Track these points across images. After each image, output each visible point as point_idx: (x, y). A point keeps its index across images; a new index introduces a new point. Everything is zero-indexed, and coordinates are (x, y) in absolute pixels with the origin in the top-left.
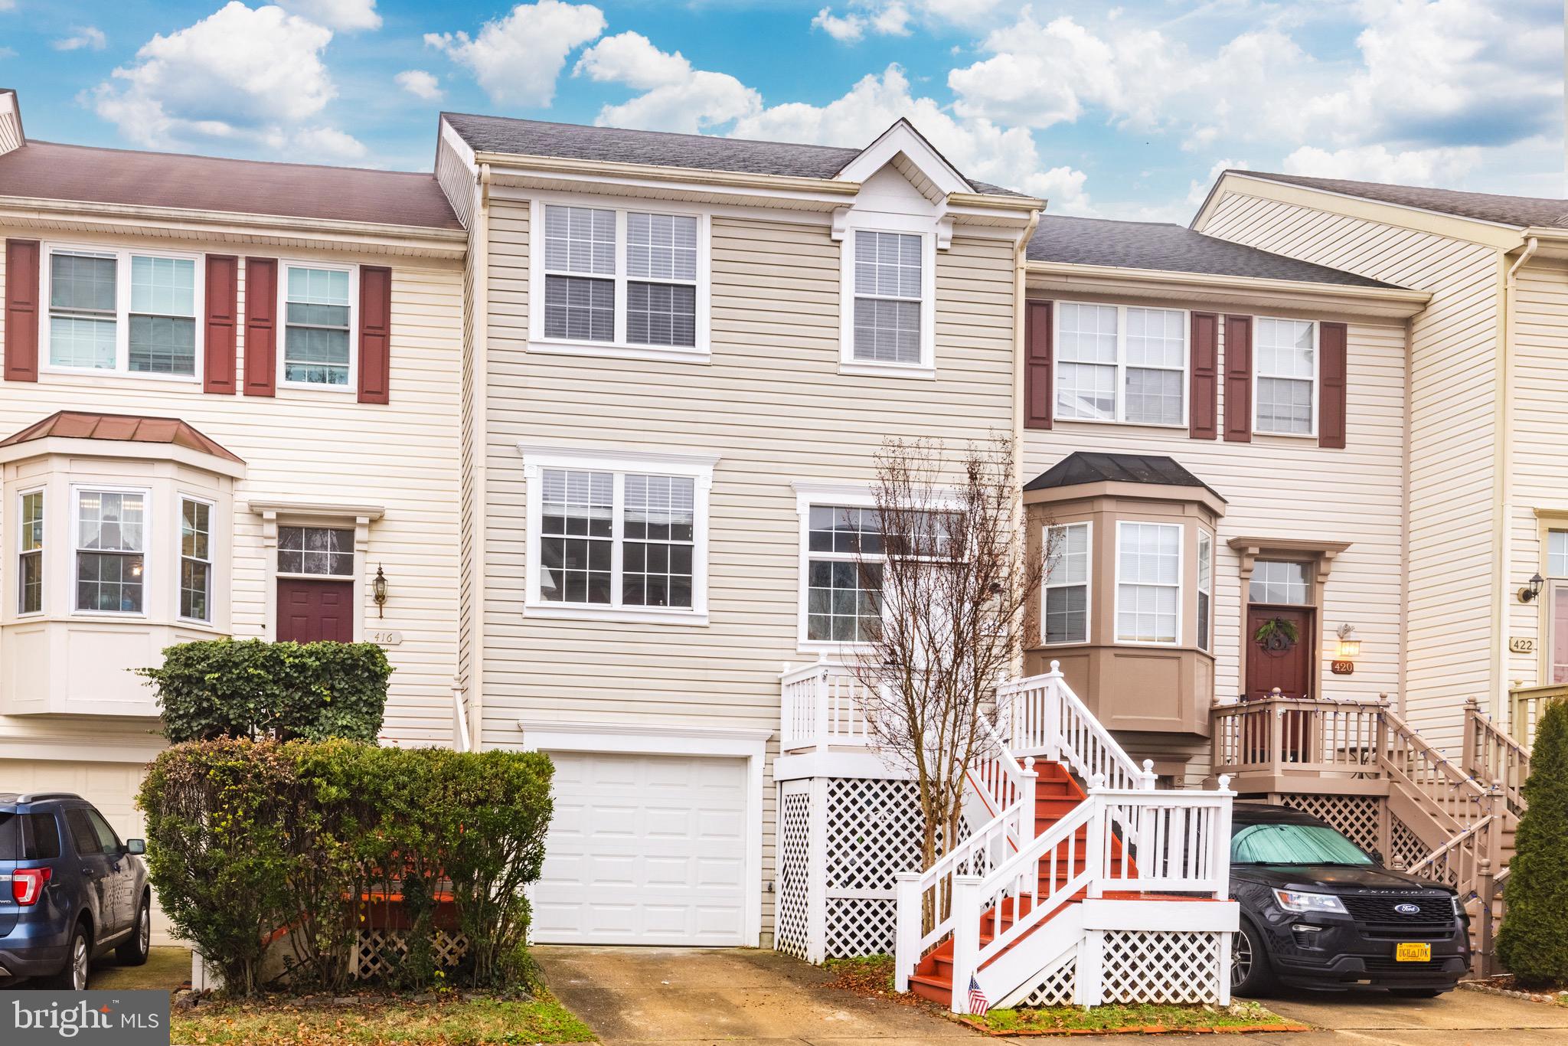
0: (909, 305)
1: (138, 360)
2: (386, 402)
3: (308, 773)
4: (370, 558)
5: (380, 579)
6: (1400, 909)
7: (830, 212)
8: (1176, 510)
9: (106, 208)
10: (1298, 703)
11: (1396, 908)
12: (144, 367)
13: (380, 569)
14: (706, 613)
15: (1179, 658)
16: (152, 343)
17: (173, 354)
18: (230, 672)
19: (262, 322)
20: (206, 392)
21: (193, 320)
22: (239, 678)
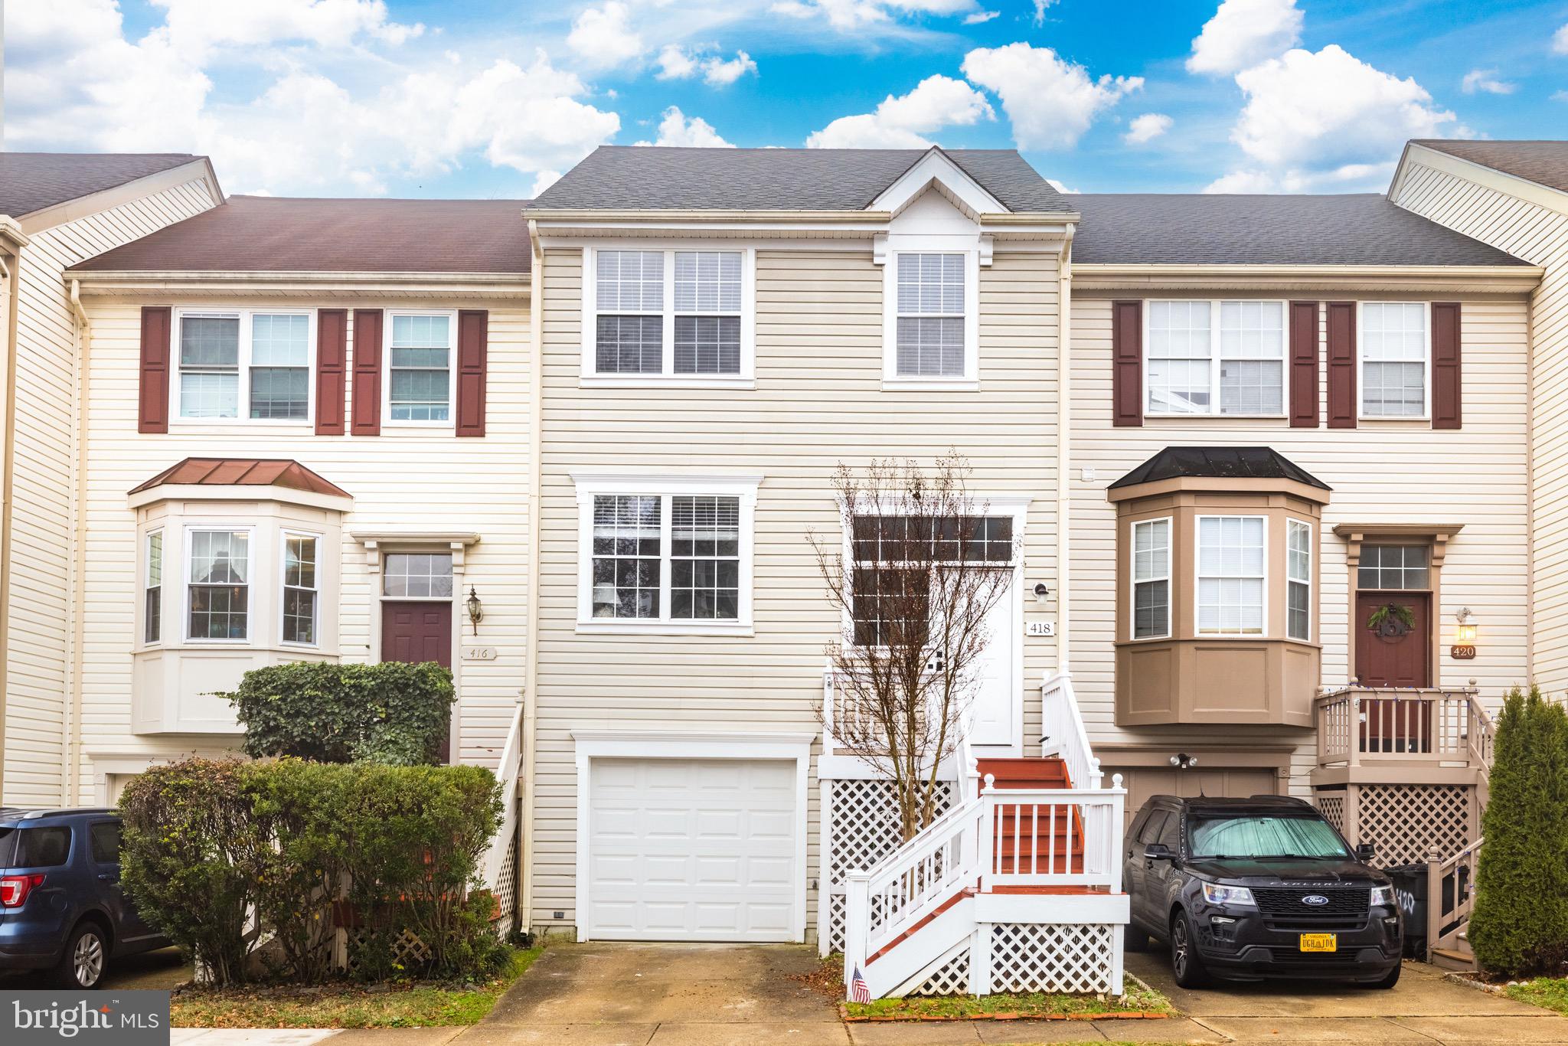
0: (953, 321)
1: (258, 407)
2: (482, 434)
3: (251, 789)
4: (467, 580)
5: (474, 599)
6: (1307, 900)
7: (871, 239)
8: (1261, 502)
9: (222, 275)
10: (1375, 692)
11: (1303, 900)
12: (264, 414)
13: (473, 590)
14: (751, 623)
15: (1264, 649)
16: (269, 393)
17: (289, 401)
18: (294, 693)
19: (368, 368)
20: (317, 434)
21: (307, 369)
22: (302, 698)
